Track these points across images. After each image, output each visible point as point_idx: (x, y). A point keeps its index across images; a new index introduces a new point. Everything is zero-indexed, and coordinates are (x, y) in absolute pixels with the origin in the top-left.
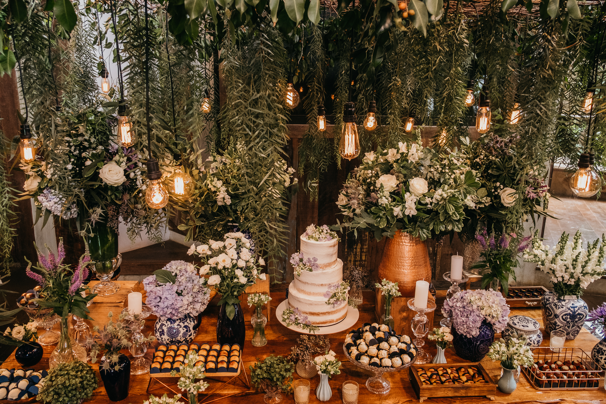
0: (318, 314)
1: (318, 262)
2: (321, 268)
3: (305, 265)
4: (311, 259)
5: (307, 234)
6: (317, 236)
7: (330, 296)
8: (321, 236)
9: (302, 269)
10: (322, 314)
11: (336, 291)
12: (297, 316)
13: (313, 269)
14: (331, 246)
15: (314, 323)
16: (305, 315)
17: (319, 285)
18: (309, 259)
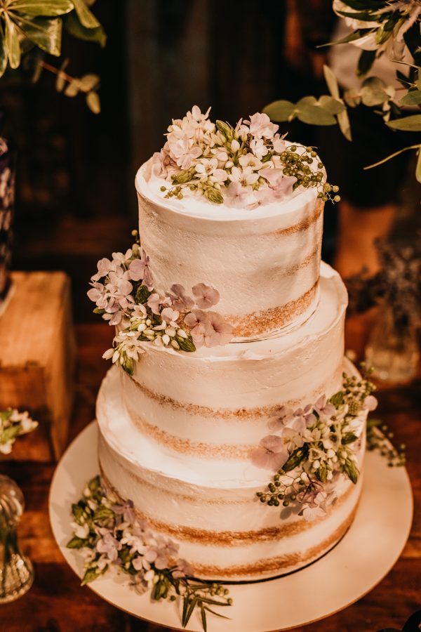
0: (223, 539)
1: (221, 308)
2: (235, 332)
3: (156, 320)
4: (188, 293)
5: (169, 162)
6: (219, 177)
7: (281, 461)
8: (236, 176)
9: (142, 337)
10: (242, 537)
11: (308, 436)
12: (128, 539)
13: (197, 339)
14: (286, 231)
15: (205, 571)
16: (167, 538)
17: (225, 416)
18: (175, 288)
